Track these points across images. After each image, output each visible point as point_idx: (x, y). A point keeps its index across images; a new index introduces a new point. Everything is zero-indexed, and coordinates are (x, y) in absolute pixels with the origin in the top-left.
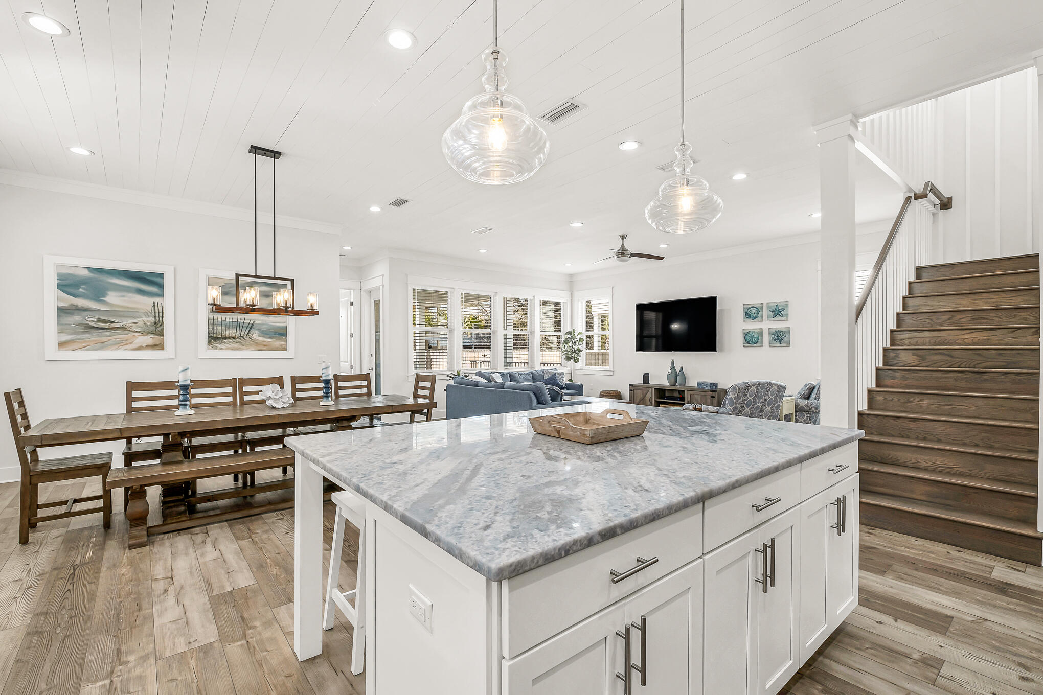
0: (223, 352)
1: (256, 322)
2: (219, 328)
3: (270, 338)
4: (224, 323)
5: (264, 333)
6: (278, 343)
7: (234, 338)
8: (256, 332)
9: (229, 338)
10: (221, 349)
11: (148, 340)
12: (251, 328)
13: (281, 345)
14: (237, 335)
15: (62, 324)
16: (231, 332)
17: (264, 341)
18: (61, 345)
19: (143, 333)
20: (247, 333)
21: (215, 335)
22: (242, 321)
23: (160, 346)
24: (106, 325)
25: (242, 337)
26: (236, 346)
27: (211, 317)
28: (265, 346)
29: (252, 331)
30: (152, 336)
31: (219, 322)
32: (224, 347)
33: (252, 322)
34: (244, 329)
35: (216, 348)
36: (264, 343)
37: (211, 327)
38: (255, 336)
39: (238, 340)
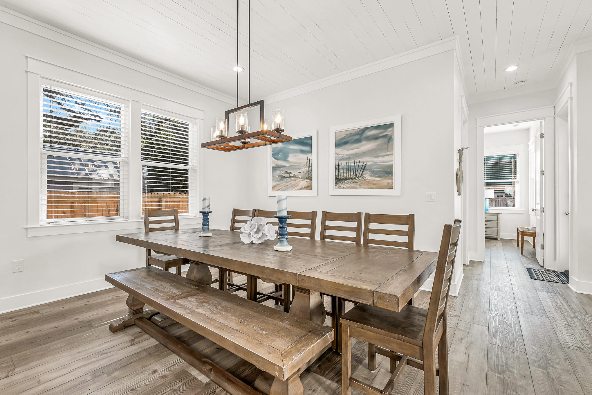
0: (345, 191)
1: (368, 164)
2: (342, 171)
3: (379, 177)
4: (345, 167)
5: (374, 173)
6: (385, 182)
7: (352, 179)
8: (368, 172)
9: (349, 179)
10: (343, 188)
11: (304, 183)
12: (364, 170)
13: (388, 183)
14: (354, 176)
15: (273, 176)
16: (350, 174)
17: (374, 180)
18: (273, 188)
19: (303, 179)
20: (361, 173)
21: (340, 177)
22: (358, 164)
23: (309, 187)
24: (288, 175)
25: (357, 177)
26: (353, 185)
27: (337, 163)
28: (374, 184)
29: (365, 172)
30: (307, 180)
31: (342, 167)
32: (345, 187)
33: (365, 164)
34: (359, 170)
35: (340, 188)
36: (374, 182)
37: (337, 171)
38: (367, 176)
39: (354, 180)
